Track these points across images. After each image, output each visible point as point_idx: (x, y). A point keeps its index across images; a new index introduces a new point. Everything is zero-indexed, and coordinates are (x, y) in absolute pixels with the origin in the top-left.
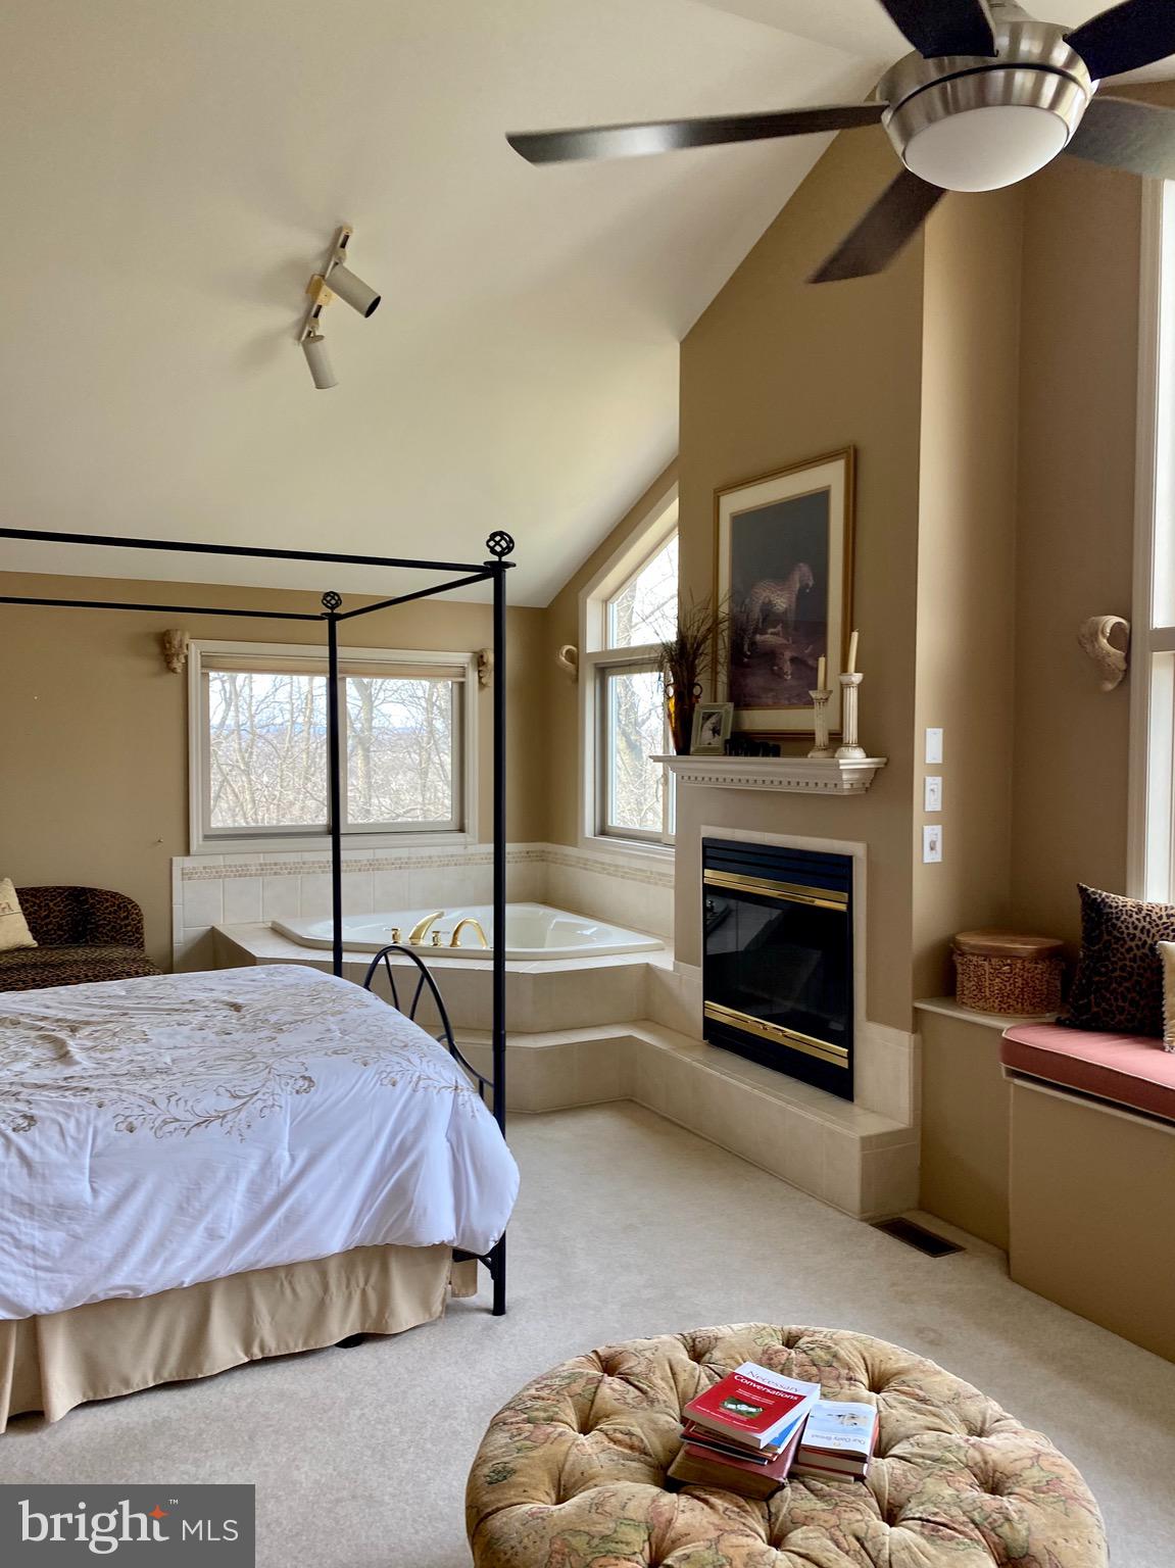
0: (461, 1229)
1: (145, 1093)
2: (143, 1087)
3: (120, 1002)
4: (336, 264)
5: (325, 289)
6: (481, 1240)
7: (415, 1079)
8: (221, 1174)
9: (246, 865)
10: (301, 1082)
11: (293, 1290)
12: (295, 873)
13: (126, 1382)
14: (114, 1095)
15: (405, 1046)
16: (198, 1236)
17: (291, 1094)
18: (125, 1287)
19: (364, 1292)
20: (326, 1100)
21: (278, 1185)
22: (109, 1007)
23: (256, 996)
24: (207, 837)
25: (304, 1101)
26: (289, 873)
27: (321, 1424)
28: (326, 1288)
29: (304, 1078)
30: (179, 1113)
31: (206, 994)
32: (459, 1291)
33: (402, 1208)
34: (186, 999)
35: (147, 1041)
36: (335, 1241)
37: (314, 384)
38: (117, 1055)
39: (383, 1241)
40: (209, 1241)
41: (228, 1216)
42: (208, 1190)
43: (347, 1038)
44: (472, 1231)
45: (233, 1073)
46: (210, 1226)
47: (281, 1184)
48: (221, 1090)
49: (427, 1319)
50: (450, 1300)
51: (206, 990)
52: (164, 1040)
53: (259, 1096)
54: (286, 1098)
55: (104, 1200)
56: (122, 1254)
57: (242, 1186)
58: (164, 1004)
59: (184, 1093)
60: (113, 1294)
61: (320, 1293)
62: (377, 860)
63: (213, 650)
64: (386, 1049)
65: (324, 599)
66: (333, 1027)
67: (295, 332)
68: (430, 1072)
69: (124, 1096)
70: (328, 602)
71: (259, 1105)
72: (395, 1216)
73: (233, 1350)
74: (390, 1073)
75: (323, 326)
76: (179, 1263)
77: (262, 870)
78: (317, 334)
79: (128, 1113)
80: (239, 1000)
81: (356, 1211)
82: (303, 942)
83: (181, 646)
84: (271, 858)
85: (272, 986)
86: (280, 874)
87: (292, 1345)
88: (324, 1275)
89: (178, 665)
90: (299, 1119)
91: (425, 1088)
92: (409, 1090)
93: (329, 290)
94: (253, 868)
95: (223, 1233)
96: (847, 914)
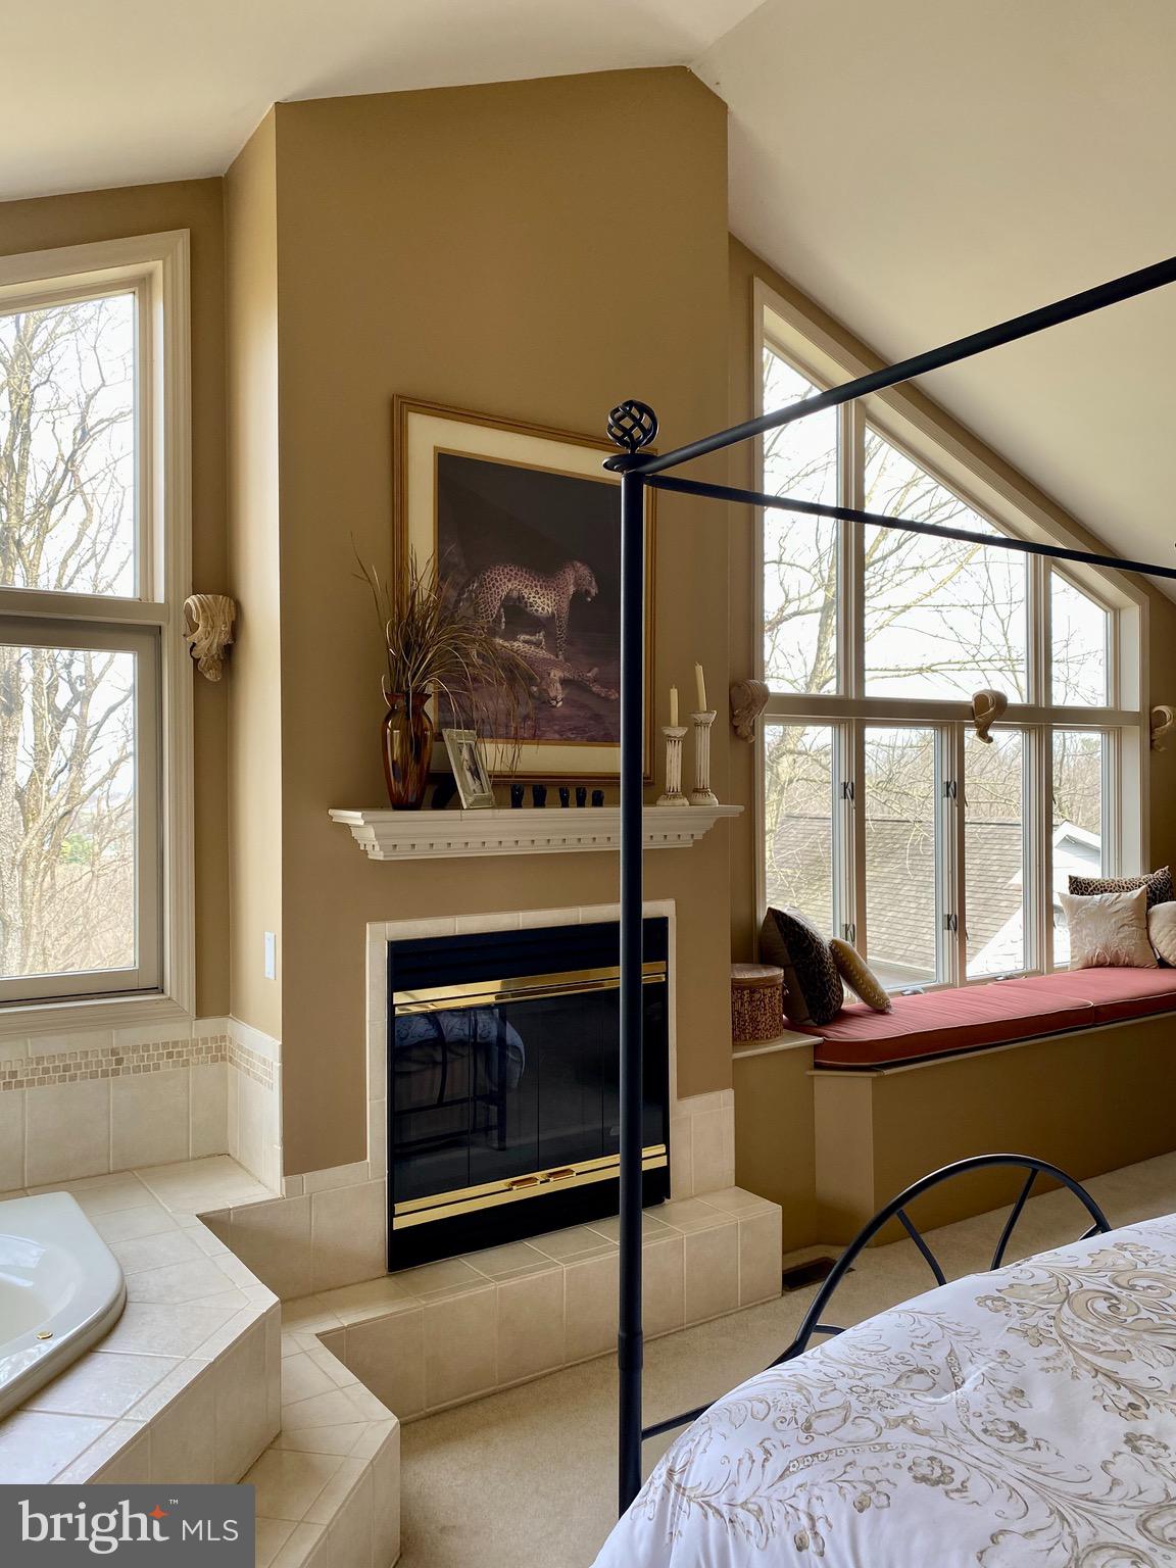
96: (665, 985)
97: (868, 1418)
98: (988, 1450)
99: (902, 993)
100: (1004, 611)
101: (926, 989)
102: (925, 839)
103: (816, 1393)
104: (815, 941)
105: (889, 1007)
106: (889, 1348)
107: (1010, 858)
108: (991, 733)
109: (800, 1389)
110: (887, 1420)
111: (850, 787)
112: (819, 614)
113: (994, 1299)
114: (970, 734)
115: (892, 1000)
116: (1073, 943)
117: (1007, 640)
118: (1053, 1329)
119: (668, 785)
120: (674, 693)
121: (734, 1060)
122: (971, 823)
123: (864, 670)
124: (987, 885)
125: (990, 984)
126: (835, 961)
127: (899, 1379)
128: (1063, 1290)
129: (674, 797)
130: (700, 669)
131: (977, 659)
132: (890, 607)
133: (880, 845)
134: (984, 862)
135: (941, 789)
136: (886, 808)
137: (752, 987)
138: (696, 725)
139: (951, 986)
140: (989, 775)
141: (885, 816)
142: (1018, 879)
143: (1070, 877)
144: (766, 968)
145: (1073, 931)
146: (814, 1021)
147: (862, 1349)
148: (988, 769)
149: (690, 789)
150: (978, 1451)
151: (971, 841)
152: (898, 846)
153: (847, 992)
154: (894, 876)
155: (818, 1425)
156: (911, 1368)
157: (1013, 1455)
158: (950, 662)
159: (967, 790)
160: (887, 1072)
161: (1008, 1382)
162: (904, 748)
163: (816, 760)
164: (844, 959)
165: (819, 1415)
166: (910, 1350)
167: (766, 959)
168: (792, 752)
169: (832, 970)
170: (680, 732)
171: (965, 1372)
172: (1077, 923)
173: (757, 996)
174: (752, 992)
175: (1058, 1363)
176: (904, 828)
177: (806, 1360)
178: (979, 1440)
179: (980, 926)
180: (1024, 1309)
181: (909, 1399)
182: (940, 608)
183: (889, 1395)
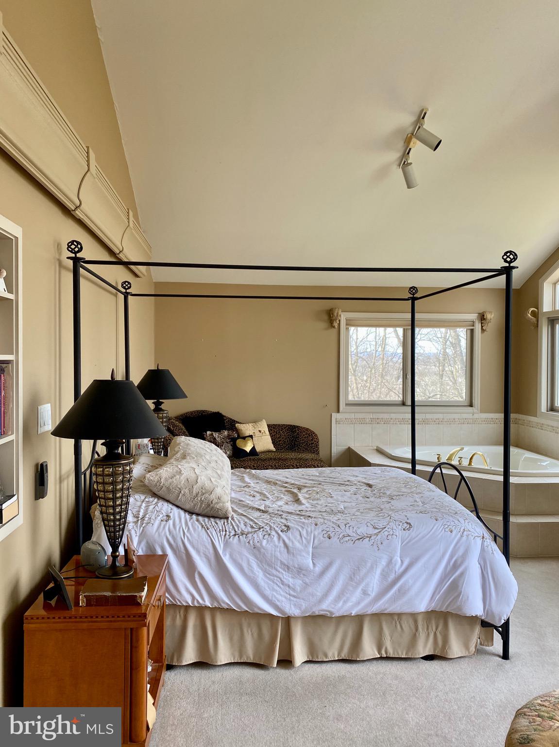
0: (486, 609)
1: (335, 521)
2: (334, 518)
3: (316, 478)
4: (419, 127)
5: (414, 140)
6: (497, 618)
7: (462, 530)
8: (369, 565)
9: (364, 419)
10: (405, 525)
11: (401, 626)
12: (387, 423)
13: (326, 656)
14: (322, 520)
15: (456, 513)
16: (358, 592)
17: (401, 530)
18: (327, 611)
19: (435, 634)
20: (418, 535)
21: (395, 574)
22: (313, 480)
23: (378, 481)
24: (347, 405)
25: (407, 535)
26: (384, 423)
27: (417, 695)
28: (417, 629)
29: (407, 523)
30: (350, 532)
31: (355, 478)
32: (484, 643)
33: (456, 594)
34: (346, 480)
35: (332, 497)
36: (422, 605)
37: (406, 186)
38: (320, 502)
39: (445, 610)
40: (362, 596)
41: (372, 585)
42: (363, 571)
43: (426, 506)
44: (493, 613)
45: (373, 517)
46: (364, 589)
47: (397, 573)
48: (369, 524)
49: (467, 654)
50: (479, 647)
51: (354, 476)
52: (340, 498)
53: (386, 529)
54: (399, 532)
55: (318, 569)
56: (326, 595)
57: (378, 571)
58: (336, 481)
59: (352, 523)
60: (322, 613)
61: (414, 631)
62: (427, 419)
63: (353, 317)
64: (446, 514)
65: (410, 290)
66: (418, 500)
67: (397, 163)
68: (469, 527)
69: (326, 521)
70: (411, 291)
71: (386, 533)
72: (453, 597)
73: (373, 650)
74: (449, 525)
75: (411, 158)
76: (350, 604)
77: (372, 421)
78: (409, 162)
79: (328, 530)
80: (370, 482)
81: (432, 593)
82: (392, 458)
83: (337, 316)
84: (375, 416)
85: (385, 477)
86: (380, 424)
87: (400, 653)
88: (416, 622)
89: (336, 325)
90: (405, 542)
91: (467, 536)
92: (459, 536)
93: (416, 140)
94: (368, 420)
95: (370, 593)
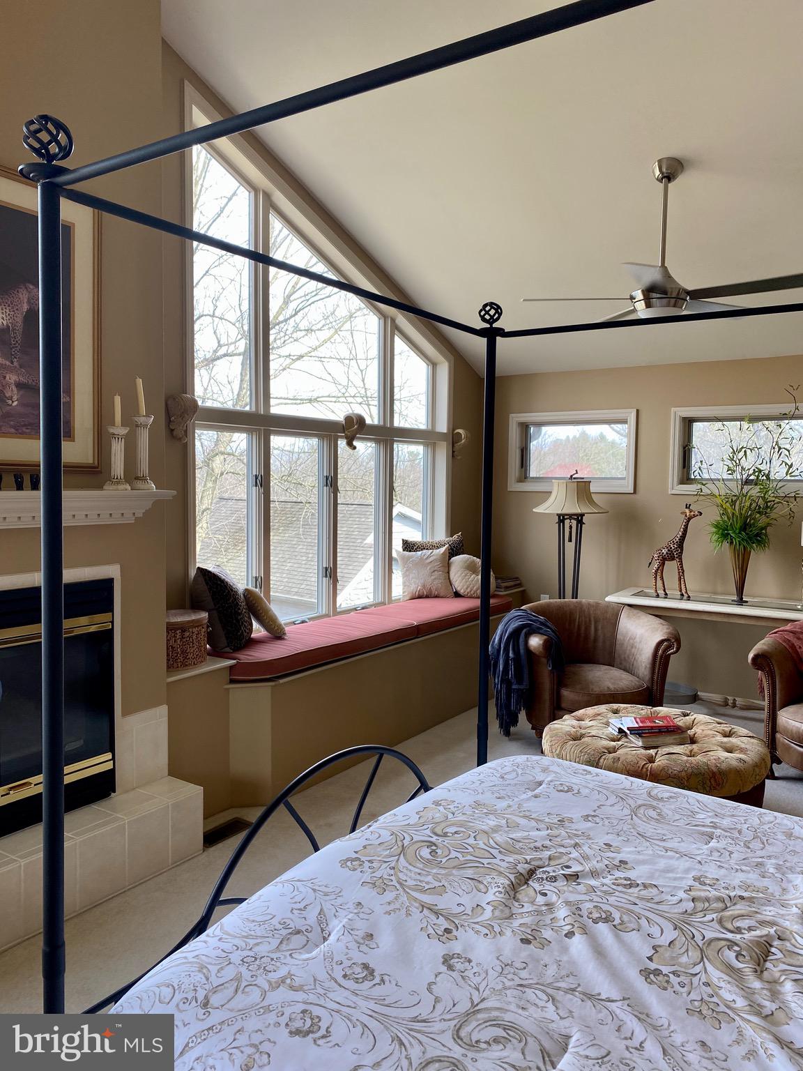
96: (111, 632)
97: (255, 985)
98: (347, 993)
99: (294, 623)
100: (363, 364)
101: (311, 619)
102: (313, 514)
103: (214, 969)
104: (232, 590)
105: (285, 634)
106: (275, 916)
107: (365, 527)
108: (355, 443)
109: (202, 968)
110: (269, 982)
111: (260, 478)
112: (241, 357)
113: (352, 860)
114: (342, 443)
115: (286, 629)
116: (404, 583)
117: (364, 385)
118: (392, 878)
119: (112, 474)
120: (118, 399)
121: (168, 684)
122: (342, 504)
123: (270, 398)
124: (351, 544)
125: (352, 613)
126: (247, 604)
127: (281, 942)
128: (400, 844)
129: (118, 483)
130: (140, 382)
131: (346, 395)
132: (290, 355)
133: (283, 518)
134: (349, 529)
135: (323, 481)
136: (288, 494)
137: (183, 628)
138: (137, 426)
139: (327, 616)
140: (352, 473)
141: (287, 499)
142: (370, 539)
143: (403, 540)
144: (195, 612)
145: (405, 575)
146: (231, 649)
147: (253, 921)
148: (352, 469)
149: (132, 476)
150: (340, 995)
151: (341, 515)
152: (294, 519)
153: (255, 625)
154: (292, 539)
155: (215, 1000)
156: (291, 930)
157: (364, 993)
158: (329, 396)
159: (340, 482)
160: (282, 681)
161: (362, 927)
162: (299, 453)
163: (240, 460)
164: (254, 602)
165: (215, 990)
166: (291, 916)
167: (196, 606)
168: (223, 453)
169: (244, 610)
170: (123, 431)
171: (331, 926)
172: (407, 570)
173: (187, 634)
174: (183, 631)
175: (397, 905)
176: (299, 507)
177: (208, 939)
178: (340, 985)
179: (346, 571)
180: (373, 865)
181: (289, 960)
182: (322, 359)
183: (272, 959)
